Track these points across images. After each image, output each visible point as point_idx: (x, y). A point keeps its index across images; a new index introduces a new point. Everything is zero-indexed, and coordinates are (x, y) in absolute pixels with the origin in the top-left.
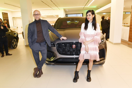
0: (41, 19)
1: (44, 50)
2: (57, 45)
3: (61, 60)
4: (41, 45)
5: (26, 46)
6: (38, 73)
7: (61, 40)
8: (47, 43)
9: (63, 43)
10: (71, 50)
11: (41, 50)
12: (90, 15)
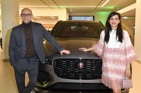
1: (34, 69)
2: (54, 62)
3: (59, 86)
4: (29, 62)
5: (5, 61)
7: (62, 54)
8: (38, 58)
9: (64, 60)
10: (76, 70)
12: (117, 19)
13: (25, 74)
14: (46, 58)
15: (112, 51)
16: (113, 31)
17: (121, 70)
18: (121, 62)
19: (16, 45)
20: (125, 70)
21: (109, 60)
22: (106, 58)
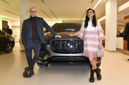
0: (37, 16)
2: (51, 43)
4: (34, 42)
6: (28, 73)
7: (56, 38)
11: (34, 47)
12: (91, 12)
13: (31, 50)
14: (46, 41)
15: (89, 33)
16: (90, 21)
17: (96, 45)
18: (96, 39)
19: (26, 31)
20: (98, 44)
21: (88, 39)
22: (86, 38)
